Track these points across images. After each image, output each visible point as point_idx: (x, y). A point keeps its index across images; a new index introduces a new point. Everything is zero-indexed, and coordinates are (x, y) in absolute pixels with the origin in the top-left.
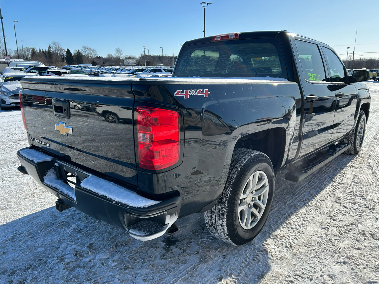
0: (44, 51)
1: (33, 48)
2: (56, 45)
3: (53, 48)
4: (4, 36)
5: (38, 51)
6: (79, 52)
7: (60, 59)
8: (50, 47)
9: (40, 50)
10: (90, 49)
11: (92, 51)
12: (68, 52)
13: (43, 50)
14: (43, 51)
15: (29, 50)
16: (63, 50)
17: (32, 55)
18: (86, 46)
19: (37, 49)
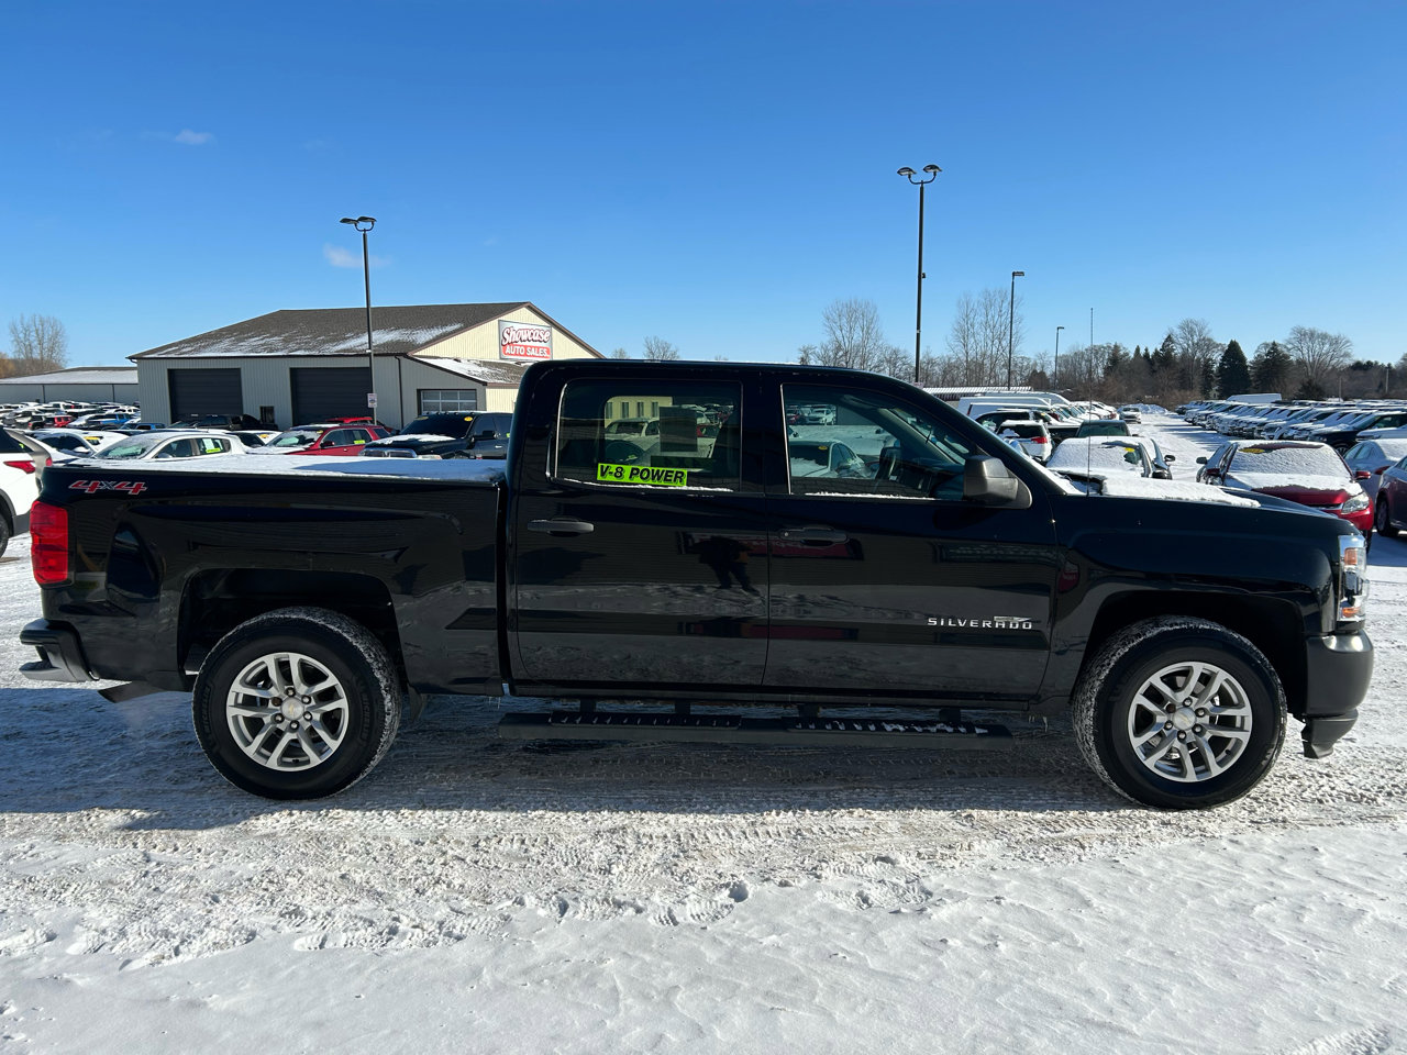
0: (1151, 352)
1: (1116, 346)
2: (1191, 332)
3: (1181, 341)
4: (918, 328)
5: (1132, 356)
6: (1276, 350)
7: (1197, 379)
8: (1169, 339)
9: (1138, 350)
10: (1324, 337)
11: (1331, 345)
12: (1233, 351)
13: (1146, 350)
14: (1147, 355)
15: (1103, 354)
16: (1218, 345)
17: (1107, 370)
18: (1308, 326)
19: (1129, 349)
